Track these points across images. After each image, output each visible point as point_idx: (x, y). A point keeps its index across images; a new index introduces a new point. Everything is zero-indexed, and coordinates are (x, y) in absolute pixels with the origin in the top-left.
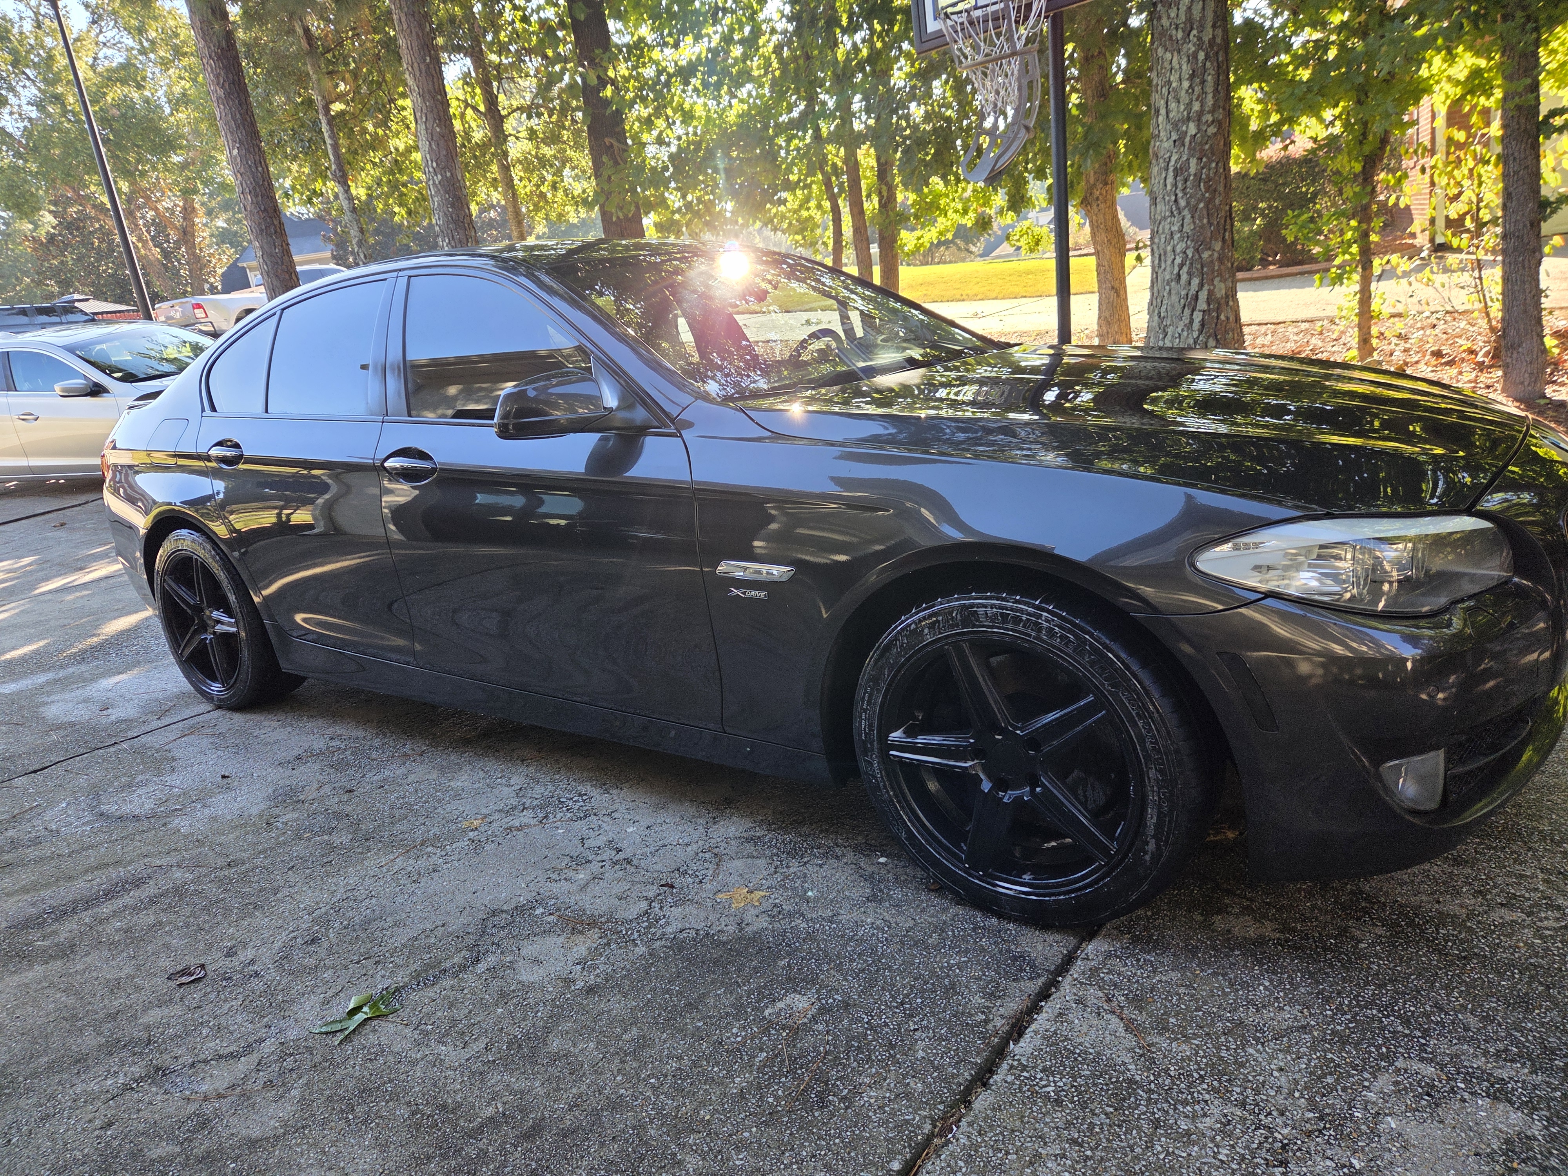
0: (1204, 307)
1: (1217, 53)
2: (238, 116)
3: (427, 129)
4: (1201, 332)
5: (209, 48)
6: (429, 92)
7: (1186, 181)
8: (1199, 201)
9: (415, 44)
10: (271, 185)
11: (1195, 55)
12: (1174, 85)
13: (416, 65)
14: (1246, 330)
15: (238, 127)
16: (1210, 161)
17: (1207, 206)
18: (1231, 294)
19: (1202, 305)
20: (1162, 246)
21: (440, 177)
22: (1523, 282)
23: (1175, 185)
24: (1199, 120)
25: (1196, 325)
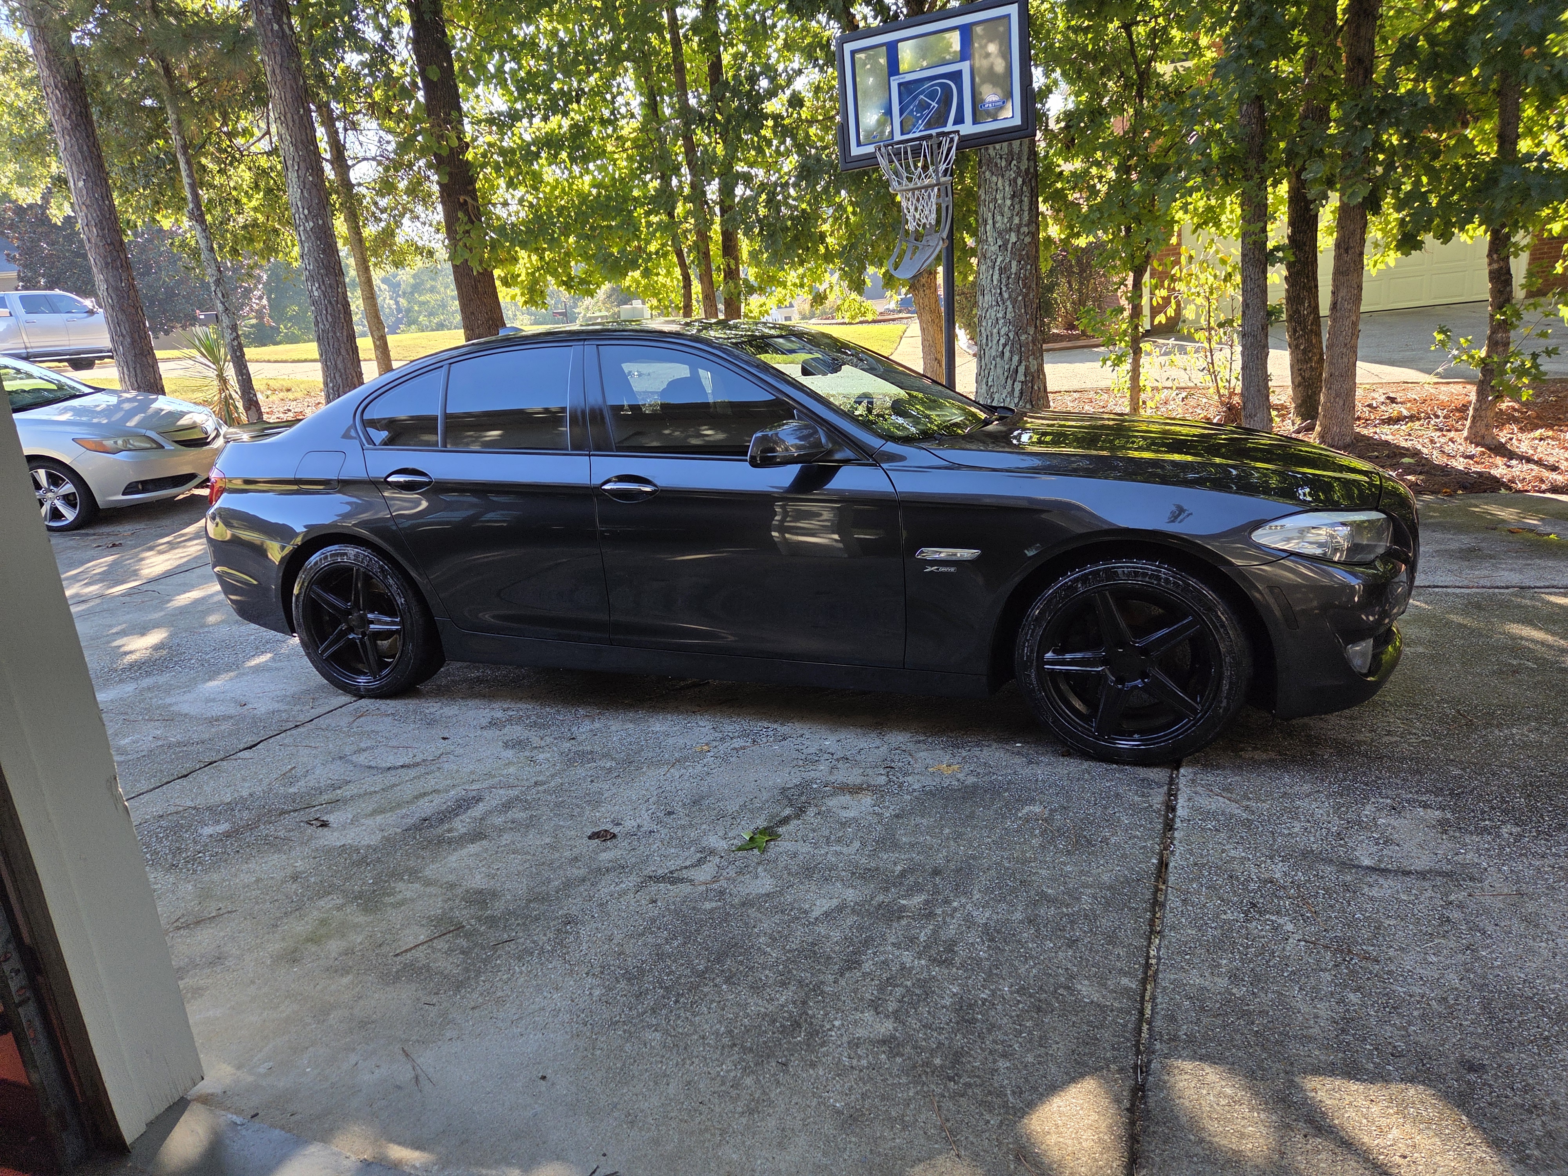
0: (1023, 379)
1: (1030, 180)
2: (85, 148)
3: (298, 177)
4: (1020, 399)
5: (55, 77)
6: (302, 142)
7: (1009, 278)
8: (1019, 295)
9: (289, 96)
10: (116, 219)
11: (1015, 180)
12: (999, 202)
13: (289, 115)
14: (1051, 396)
15: (85, 159)
16: (1026, 264)
17: (1024, 299)
18: (1041, 370)
19: (1021, 377)
20: (989, 328)
21: (311, 224)
22: (1257, 369)
23: (1000, 281)
24: (1018, 231)
25: (1017, 393)
